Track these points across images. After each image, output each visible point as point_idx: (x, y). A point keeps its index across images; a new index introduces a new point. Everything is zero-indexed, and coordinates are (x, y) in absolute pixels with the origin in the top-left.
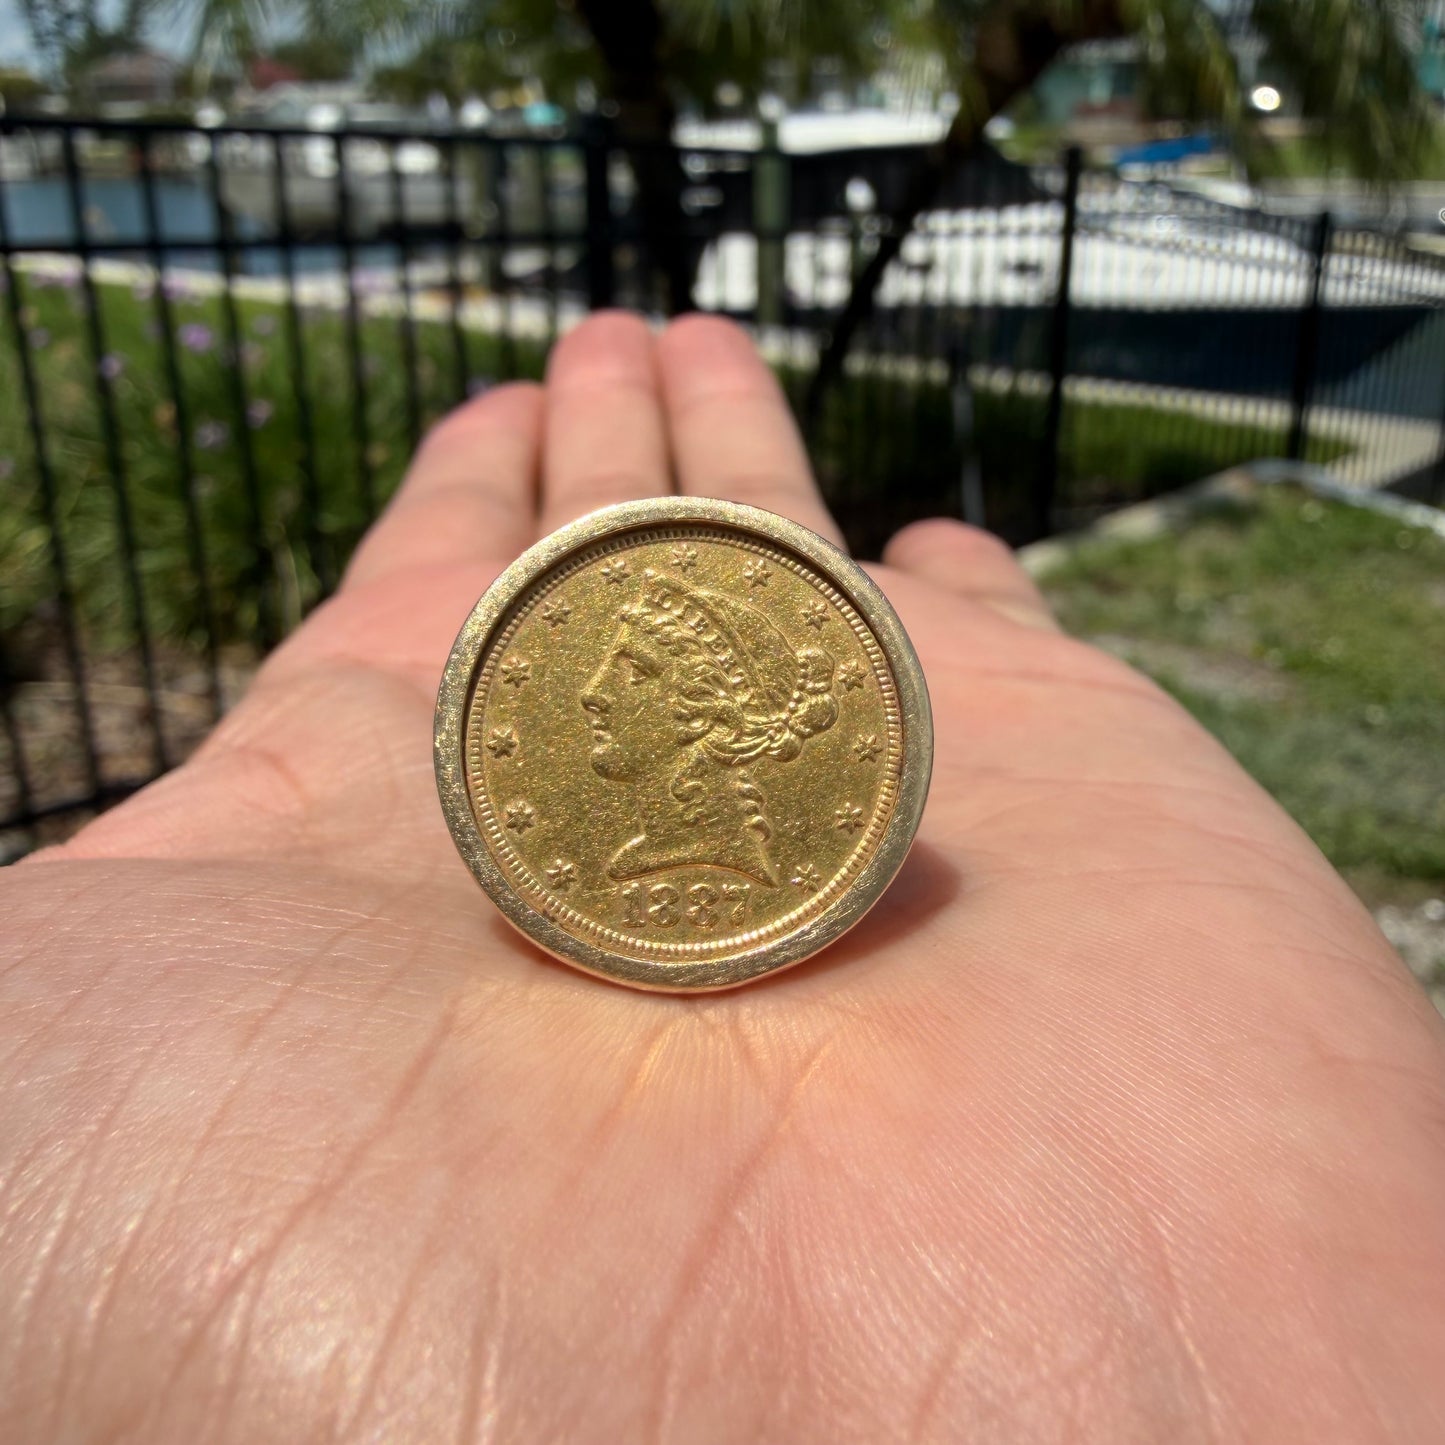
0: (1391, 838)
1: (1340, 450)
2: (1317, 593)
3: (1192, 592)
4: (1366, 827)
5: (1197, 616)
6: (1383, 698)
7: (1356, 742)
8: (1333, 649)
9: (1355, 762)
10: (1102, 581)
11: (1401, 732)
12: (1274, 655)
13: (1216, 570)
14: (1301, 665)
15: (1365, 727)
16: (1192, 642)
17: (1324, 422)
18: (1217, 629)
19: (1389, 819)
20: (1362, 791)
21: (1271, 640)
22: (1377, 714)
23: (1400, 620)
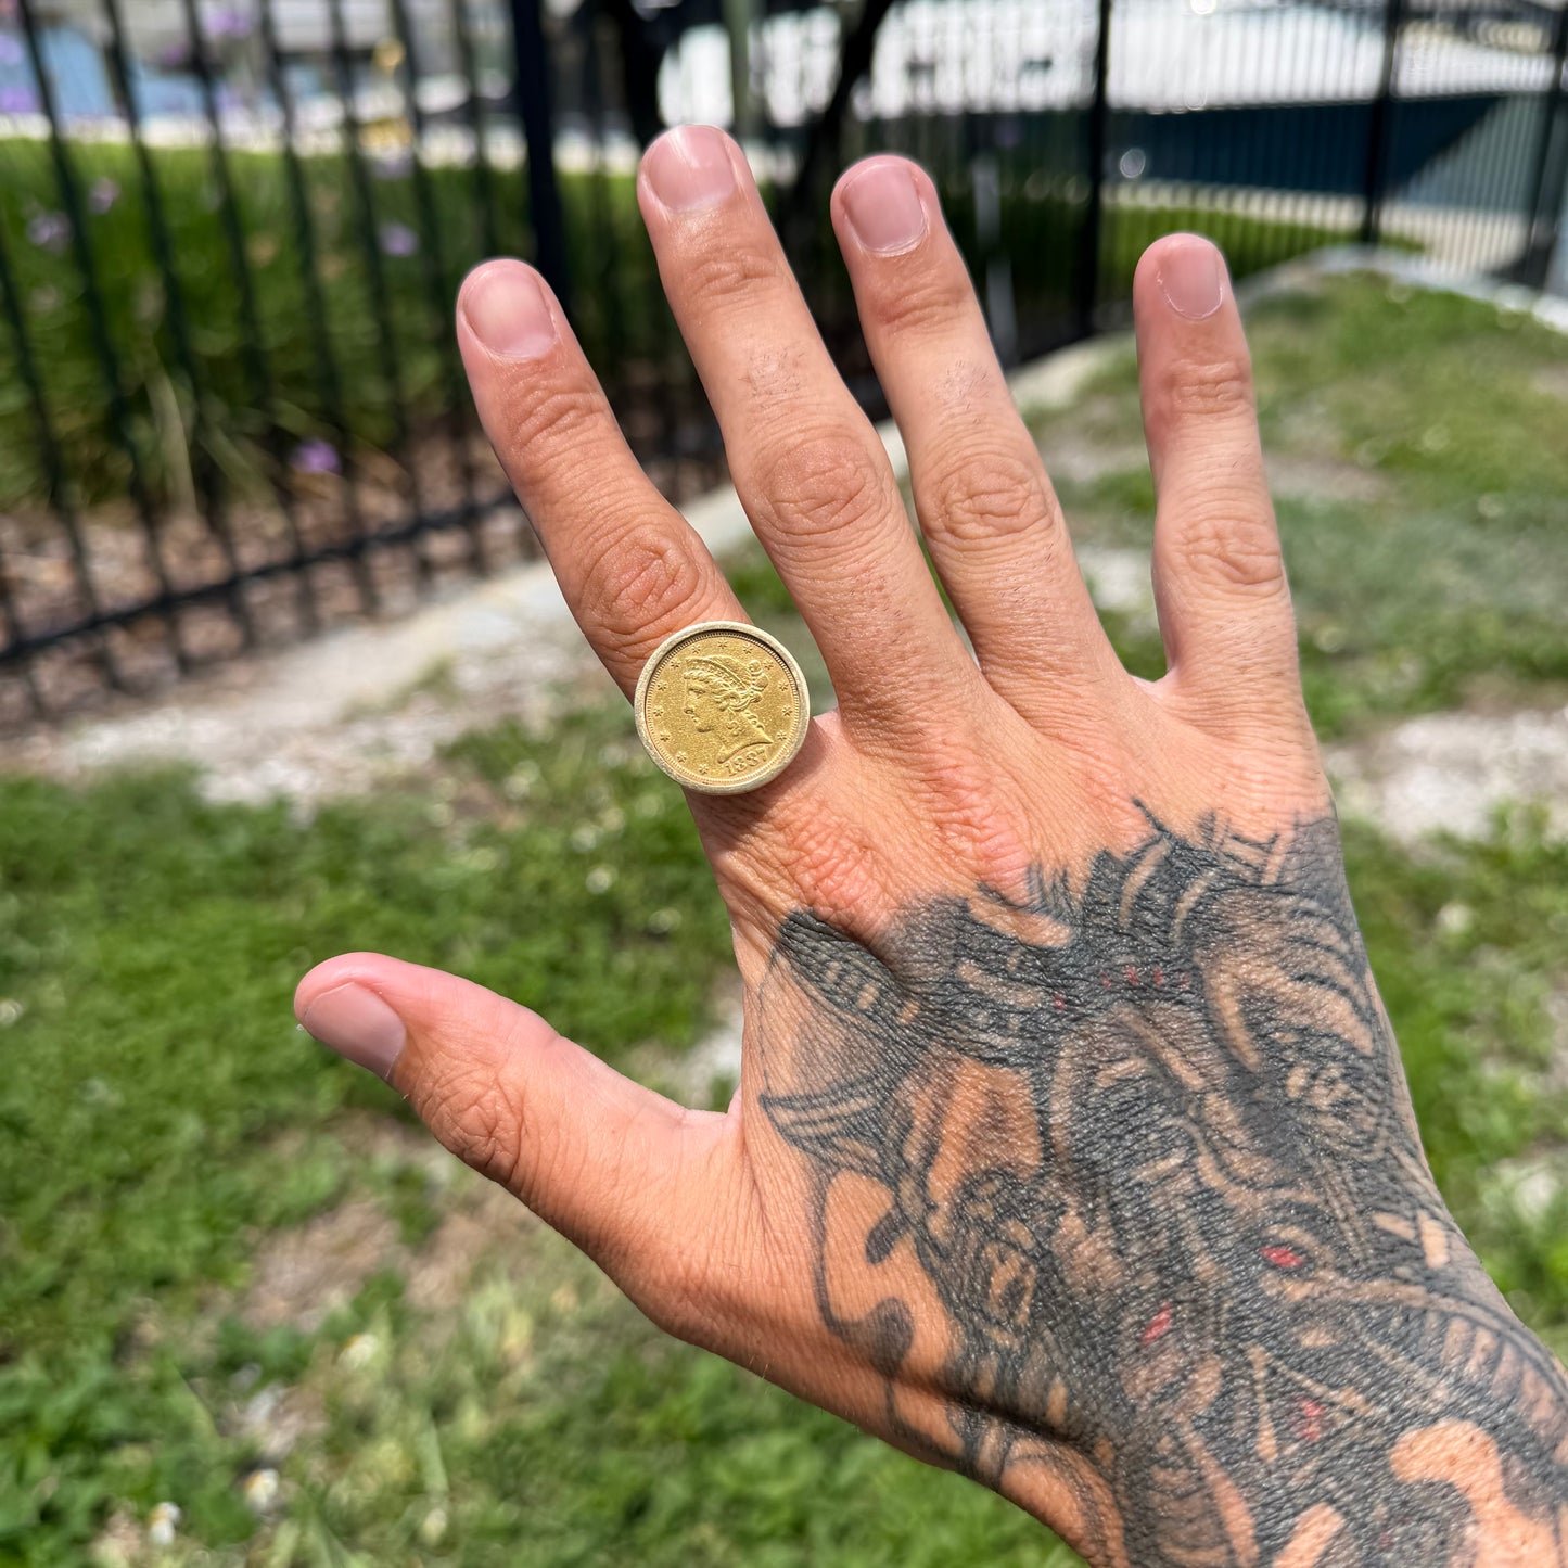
0: (1518, 639)
1: (1413, 247)
2: (1408, 383)
4: (1490, 629)
6: (1497, 488)
7: (1468, 539)
8: (1433, 441)
9: (1470, 561)
11: (1521, 524)
12: (1363, 454)
13: (1289, 366)
14: (1397, 461)
15: (1480, 521)
17: (1398, 218)
19: (1515, 620)
20: (1479, 593)
21: (1361, 434)
22: (1491, 507)
23: (1506, 408)
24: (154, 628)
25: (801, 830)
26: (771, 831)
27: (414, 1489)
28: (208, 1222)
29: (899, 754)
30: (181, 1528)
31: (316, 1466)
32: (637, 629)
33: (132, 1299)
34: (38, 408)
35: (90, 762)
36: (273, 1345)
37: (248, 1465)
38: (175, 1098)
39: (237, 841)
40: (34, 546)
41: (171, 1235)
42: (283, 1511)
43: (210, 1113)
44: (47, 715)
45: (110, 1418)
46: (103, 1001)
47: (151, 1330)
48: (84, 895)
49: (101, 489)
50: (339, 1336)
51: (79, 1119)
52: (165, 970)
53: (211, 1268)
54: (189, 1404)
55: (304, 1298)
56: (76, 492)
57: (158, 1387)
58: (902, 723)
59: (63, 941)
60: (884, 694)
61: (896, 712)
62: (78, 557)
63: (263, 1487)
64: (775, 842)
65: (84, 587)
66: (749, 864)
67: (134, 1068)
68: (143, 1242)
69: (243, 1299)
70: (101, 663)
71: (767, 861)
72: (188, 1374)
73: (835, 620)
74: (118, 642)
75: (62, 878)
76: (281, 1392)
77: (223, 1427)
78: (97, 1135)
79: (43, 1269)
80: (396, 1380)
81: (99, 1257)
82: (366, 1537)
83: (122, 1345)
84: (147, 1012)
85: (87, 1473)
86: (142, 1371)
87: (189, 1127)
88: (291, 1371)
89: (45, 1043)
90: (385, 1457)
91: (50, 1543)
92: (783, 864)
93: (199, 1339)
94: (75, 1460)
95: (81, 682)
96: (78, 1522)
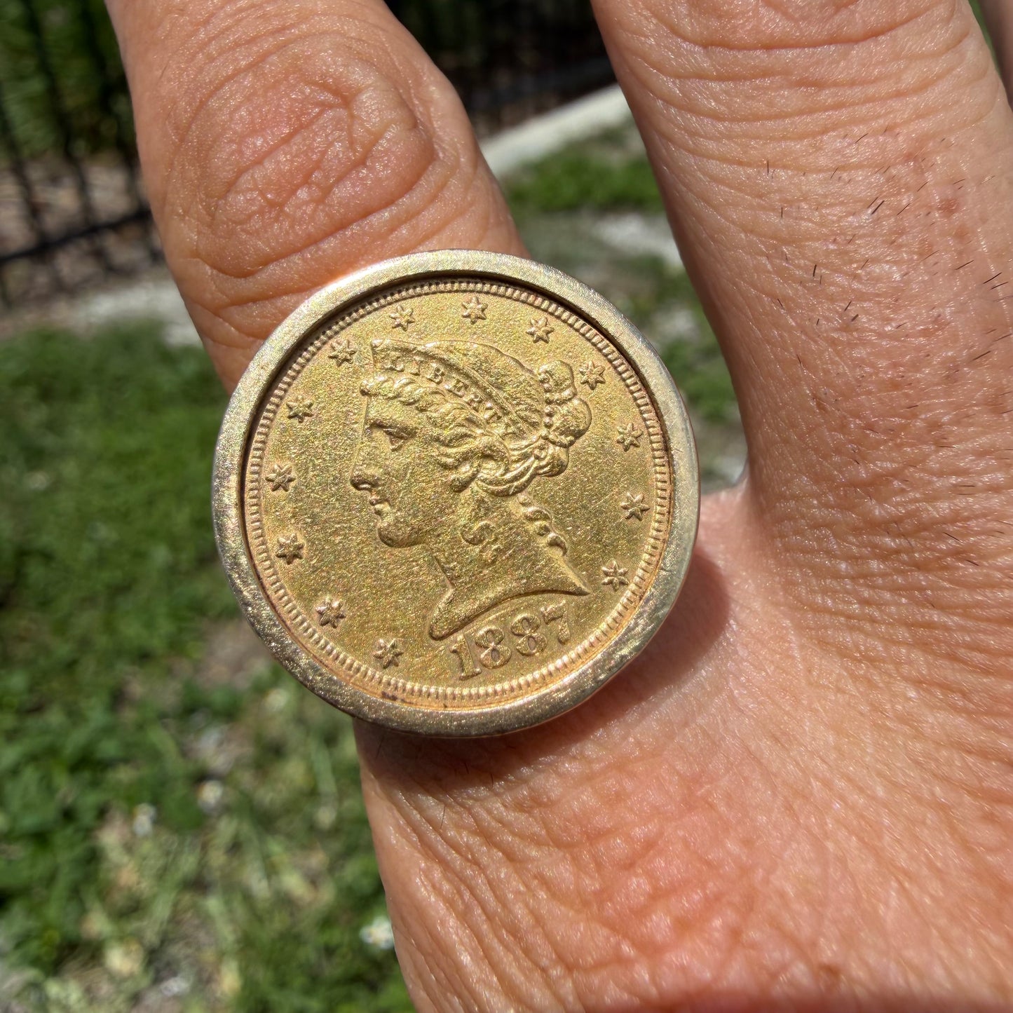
24: (132, 231)
25: (629, 865)
26: (537, 842)
27: (313, 793)
28: (175, 616)
29: (950, 672)
30: (158, 822)
31: (246, 778)
32: (266, 261)
33: (124, 668)
34: (53, 92)
35: (93, 320)
36: (218, 698)
37: (201, 777)
38: (152, 534)
39: (189, 368)
40: (54, 180)
41: (150, 625)
42: (226, 809)
43: (174, 544)
44: (65, 290)
45: (109, 748)
46: (104, 473)
47: (137, 688)
48: (90, 405)
49: (97, 144)
50: (261, 690)
51: (88, 551)
52: (142, 453)
53: (176, 646)
54: (161, 738)
55: (238, 666)
56: (80, 147)
57: (141, 727)
58: (972, 587)
59: (77, 435)
60: (932, 498)
61: (958, 554)
62: (83, 187)
63: (211, 794)
64: (545, 882)
65: (87, 207)
66: (464, 916)
67: (123, 516)
68: (131, 630)
69: (198, 668)
70: (99, 255)
71: (514, 931)
72: (162, 716)
73: (815, 277)
74: (110, 242)
75: (75, 394)
76: (225, 727)
77: (184, 753)
78: (102, 560)
79: (63, 650)
80: (300, 719)
81: (102, 641)
82: (282, 823)
83: (118, 698)
84: (133, 479)
85: (95, 784)
86: (129, 715)
87: (161, 555)
88: (230, 714)
89: (66, 502)
90: (293, 771)
91: (69, 831)
92: (561, 959)
93: (168, 694)
94: (86, 775)
95: (88, 268)
96: (87, 818)
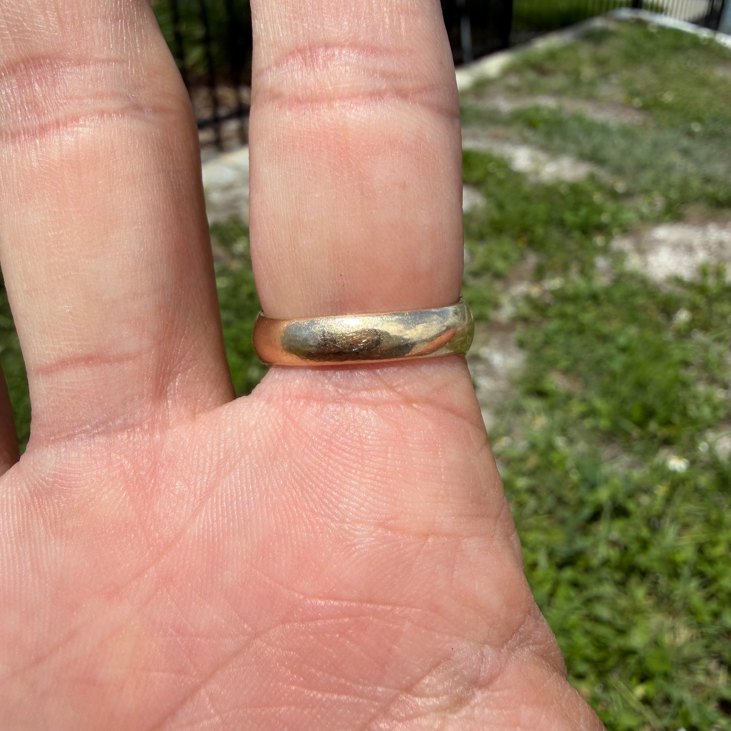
0: (710, 189)
2: (656, 70)
3: (588, 72)
4: (695, 183)
5: (592, 83)
6: (699, 120)
7: (685, 142)
8: (668, 97)
9: (685, 152)
10: (539, 68)
11: (711, 136)
12: (637, 102)
13: (600, 63)
14: (652, 106)
15: (690, 134)
16: (591, 98)
18: (604, 90)
19: (707, 180)
20: (691, 167)
21: (634, 94)
22: (696, 128)
23: (703, 83)
